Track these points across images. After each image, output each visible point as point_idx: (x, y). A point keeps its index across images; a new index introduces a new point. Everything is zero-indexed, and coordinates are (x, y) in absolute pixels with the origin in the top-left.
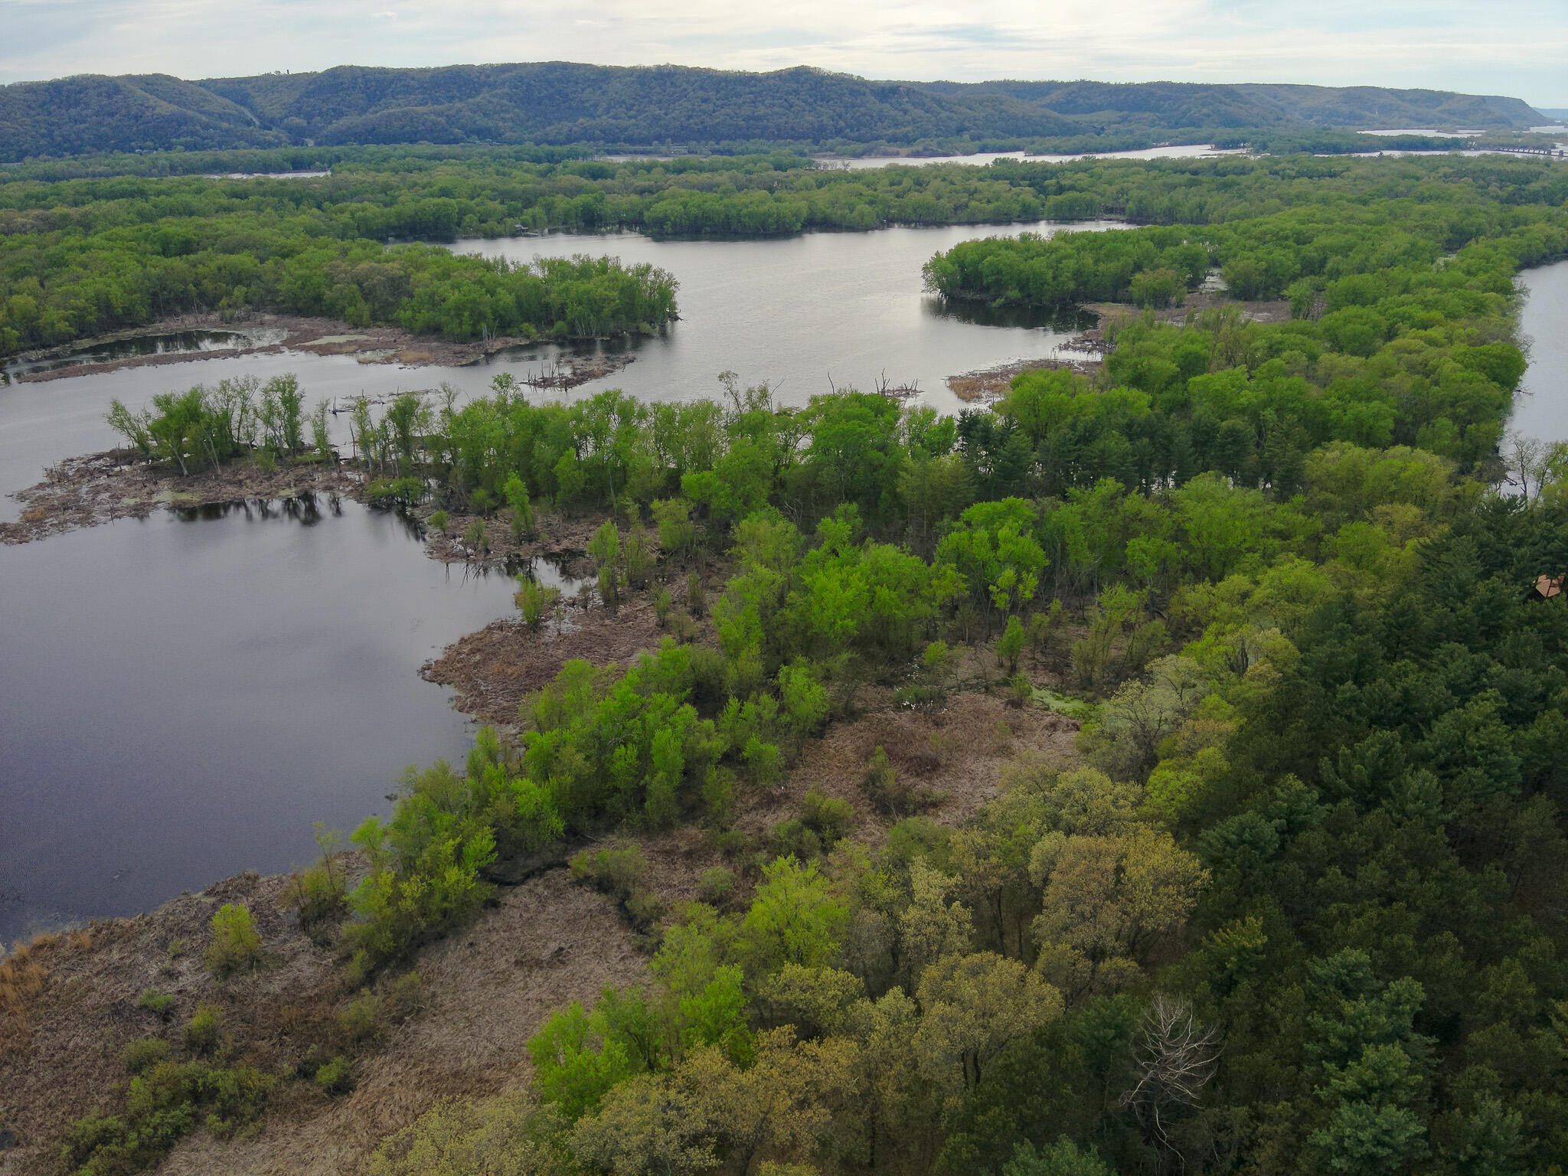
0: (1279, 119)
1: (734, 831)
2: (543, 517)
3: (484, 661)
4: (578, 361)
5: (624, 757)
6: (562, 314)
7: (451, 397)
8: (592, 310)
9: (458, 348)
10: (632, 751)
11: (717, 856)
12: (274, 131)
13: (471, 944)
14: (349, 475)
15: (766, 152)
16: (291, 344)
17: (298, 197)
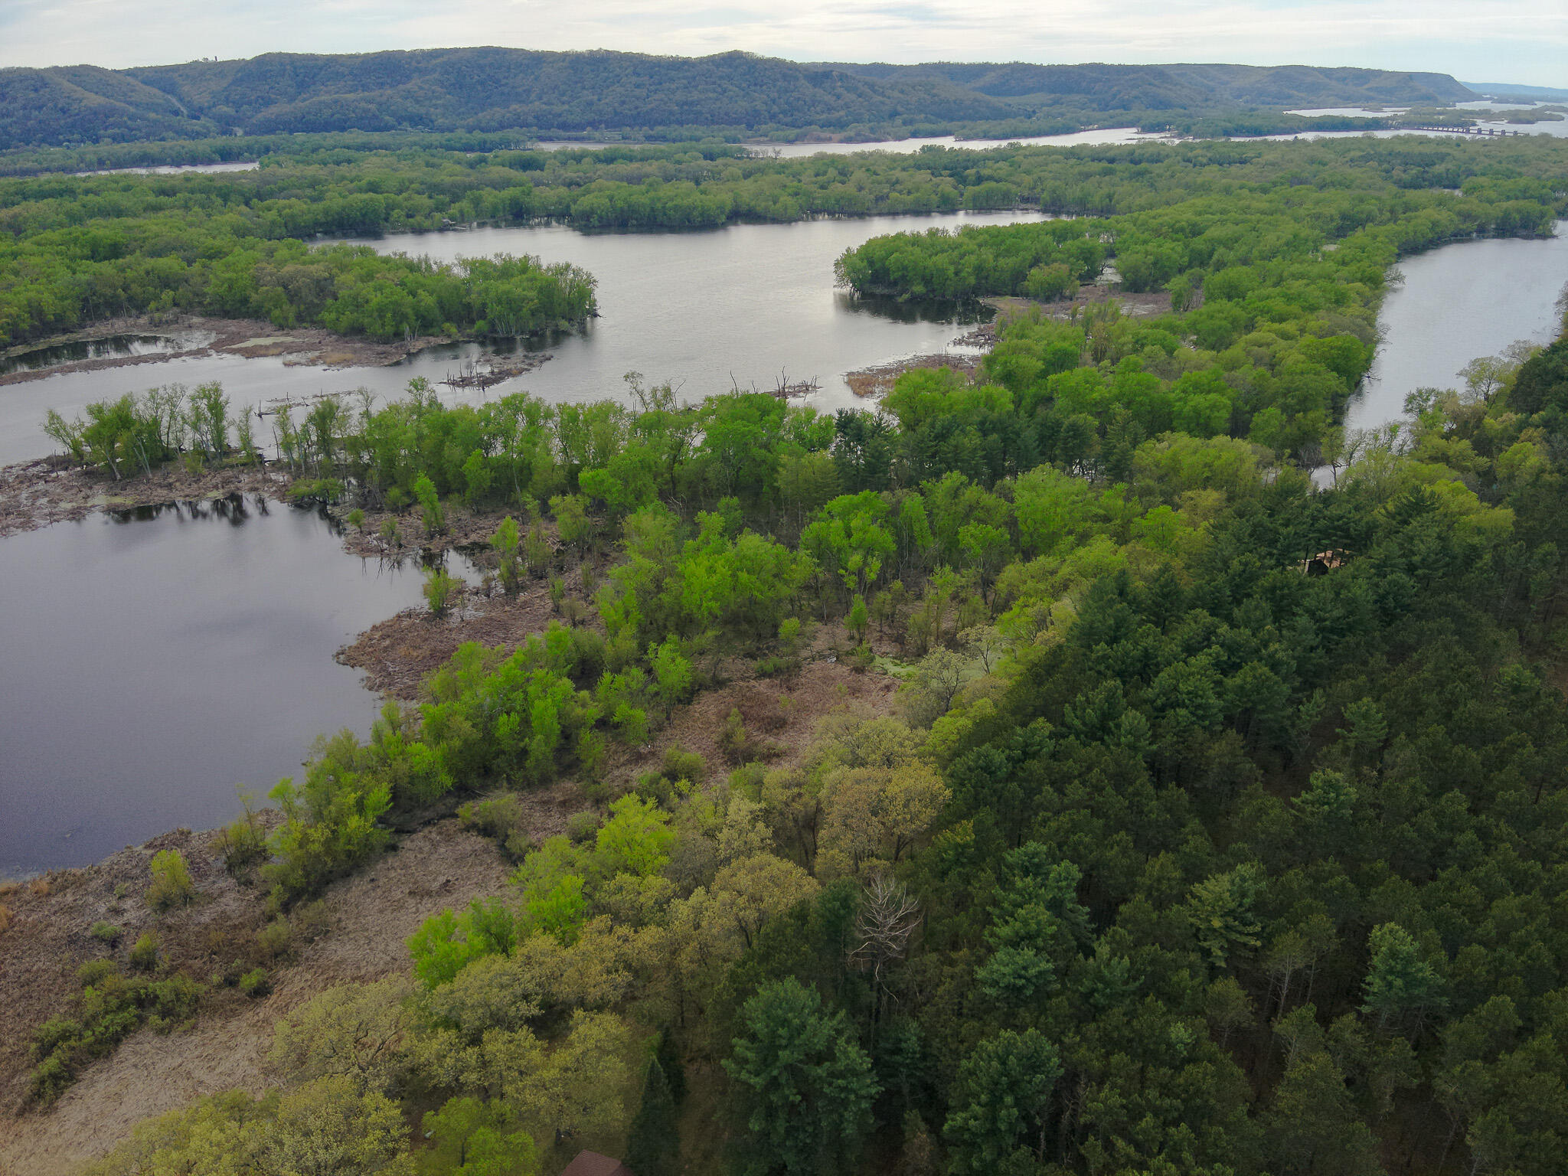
0: (1207, 100)
1: (604, 783)
2: (453, 512)
3: (392, 645)
4: (497, 359)
5: (505, 724)
6: (482, 315)
7: (369, 401)
8: (511, 309)
9: (381, 348)
10: (515, 718)
11: (588, 804)
12: (203, 120)
13: (372, 880)
14: (273, 476)
15: (698, 140)
16: (218, 347)
17: (226, 193)
